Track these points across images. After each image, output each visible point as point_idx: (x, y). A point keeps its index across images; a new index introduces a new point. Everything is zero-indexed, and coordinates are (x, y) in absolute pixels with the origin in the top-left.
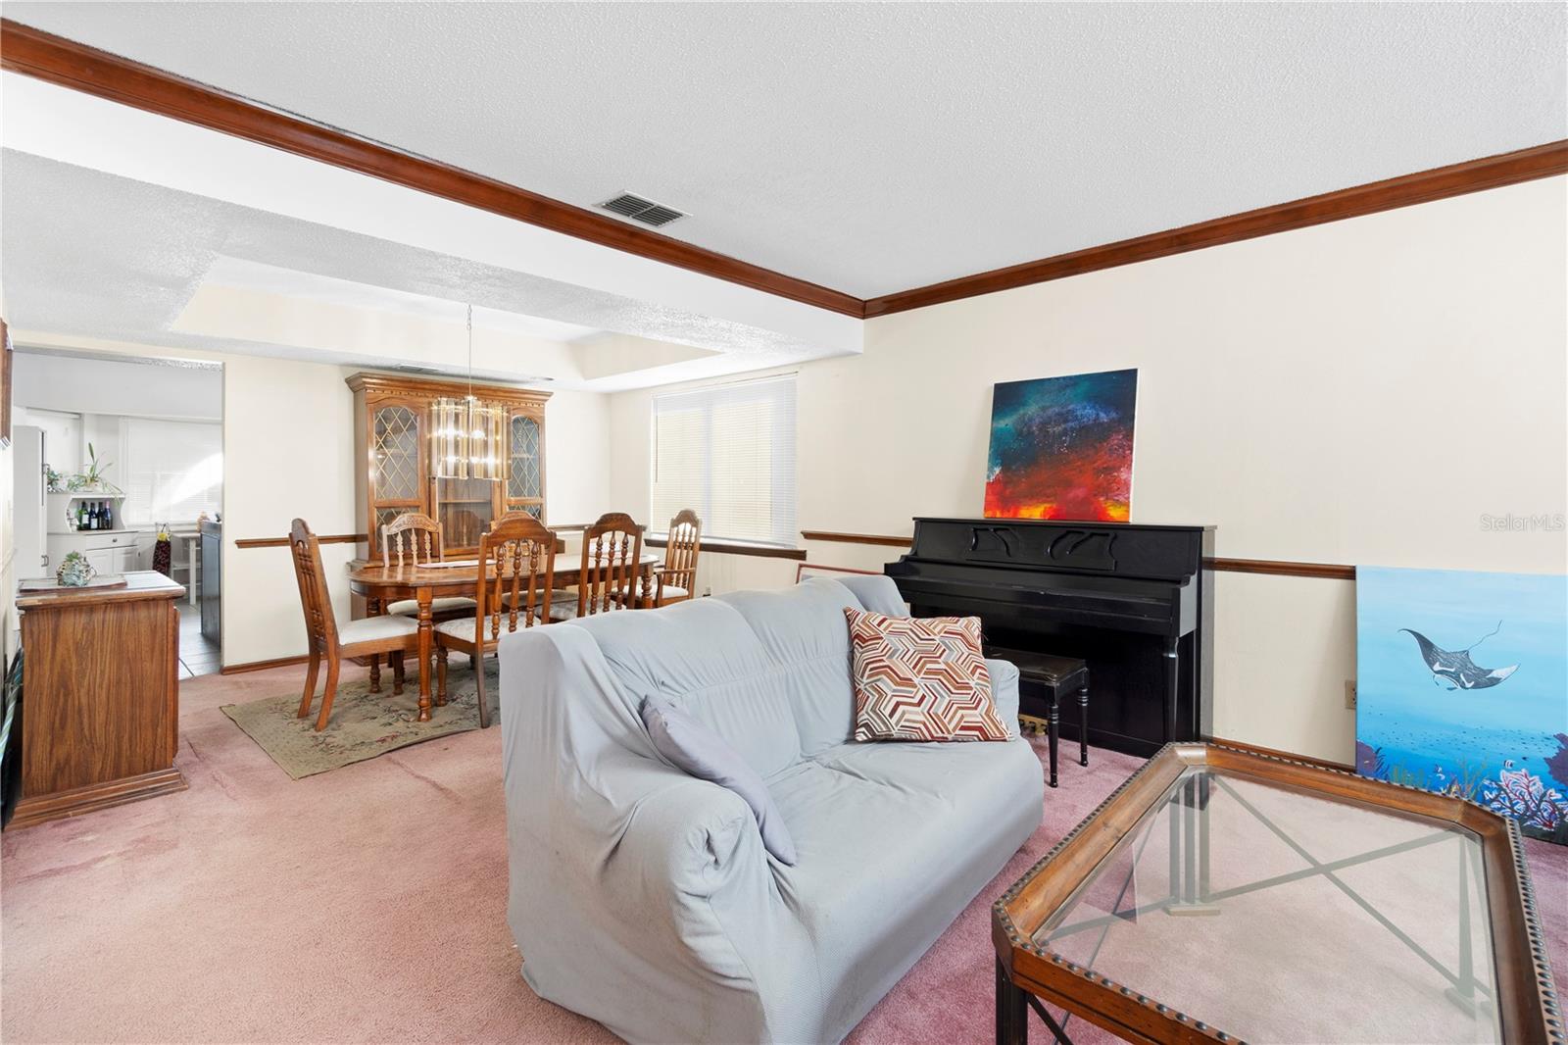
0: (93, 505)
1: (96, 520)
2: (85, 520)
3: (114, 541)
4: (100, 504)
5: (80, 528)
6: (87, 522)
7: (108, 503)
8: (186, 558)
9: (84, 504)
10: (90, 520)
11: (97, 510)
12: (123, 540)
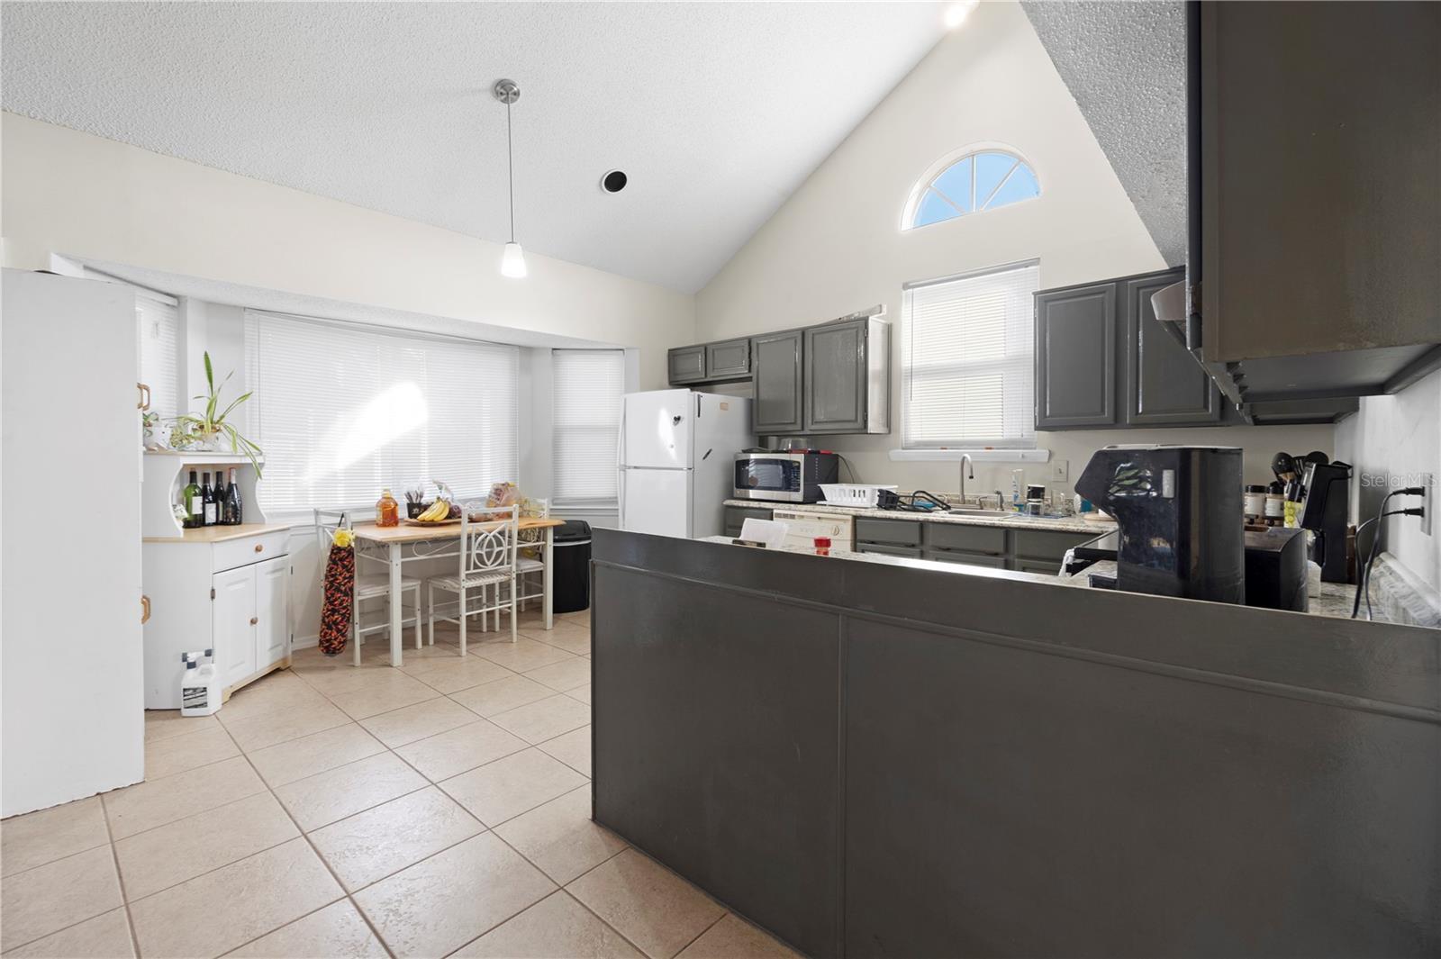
0: (206, 477)
1: (214, 506)
2: (197, 510)
3: (258, 549)
4: (219, 475)
5: (188, 524)
6: (201, 512)
7: (234, 472)
8: (385, 576)
9: (193, 475)
10: (204, 508)
11: (212, 485)
12: (271, 546)
